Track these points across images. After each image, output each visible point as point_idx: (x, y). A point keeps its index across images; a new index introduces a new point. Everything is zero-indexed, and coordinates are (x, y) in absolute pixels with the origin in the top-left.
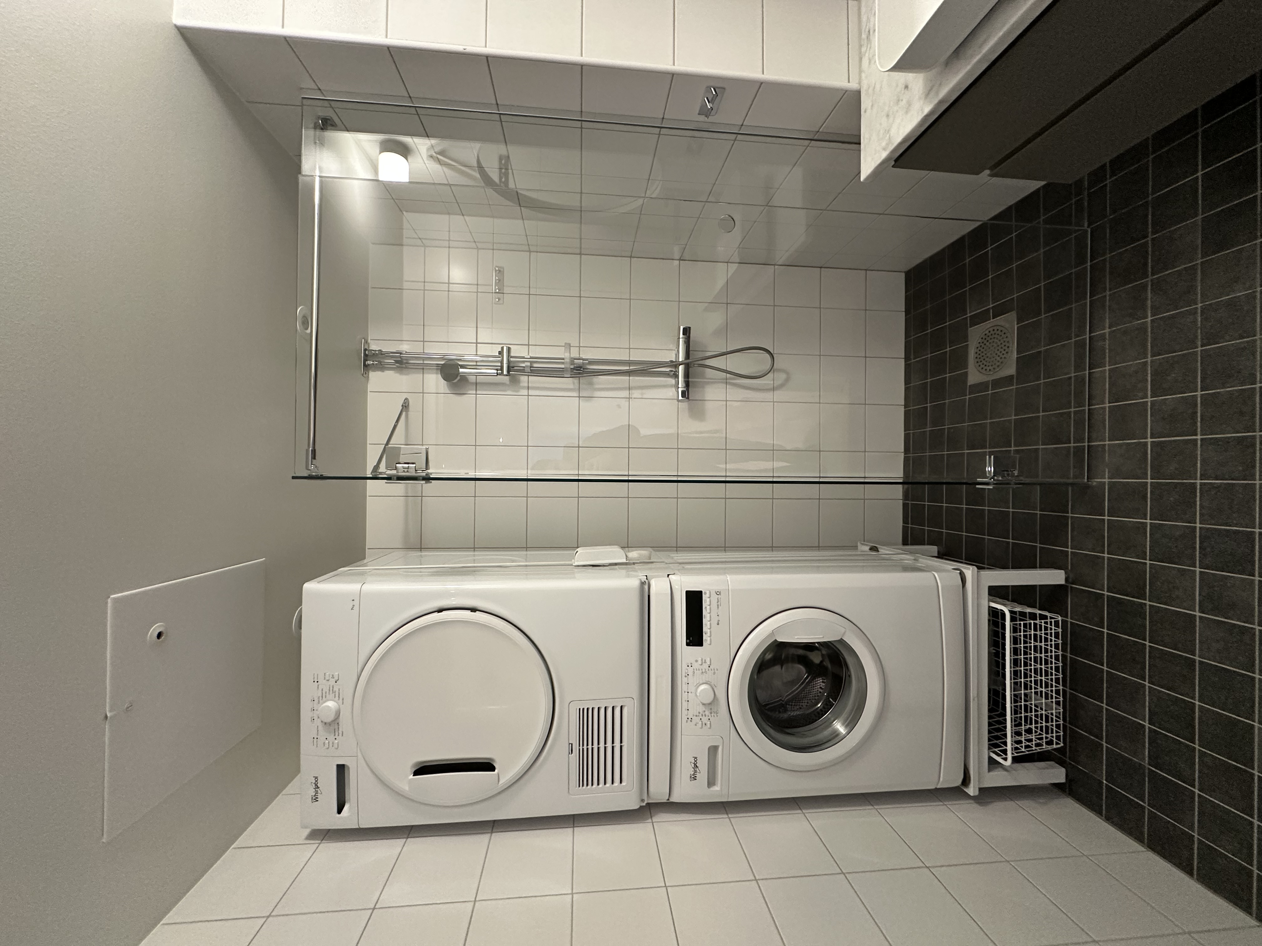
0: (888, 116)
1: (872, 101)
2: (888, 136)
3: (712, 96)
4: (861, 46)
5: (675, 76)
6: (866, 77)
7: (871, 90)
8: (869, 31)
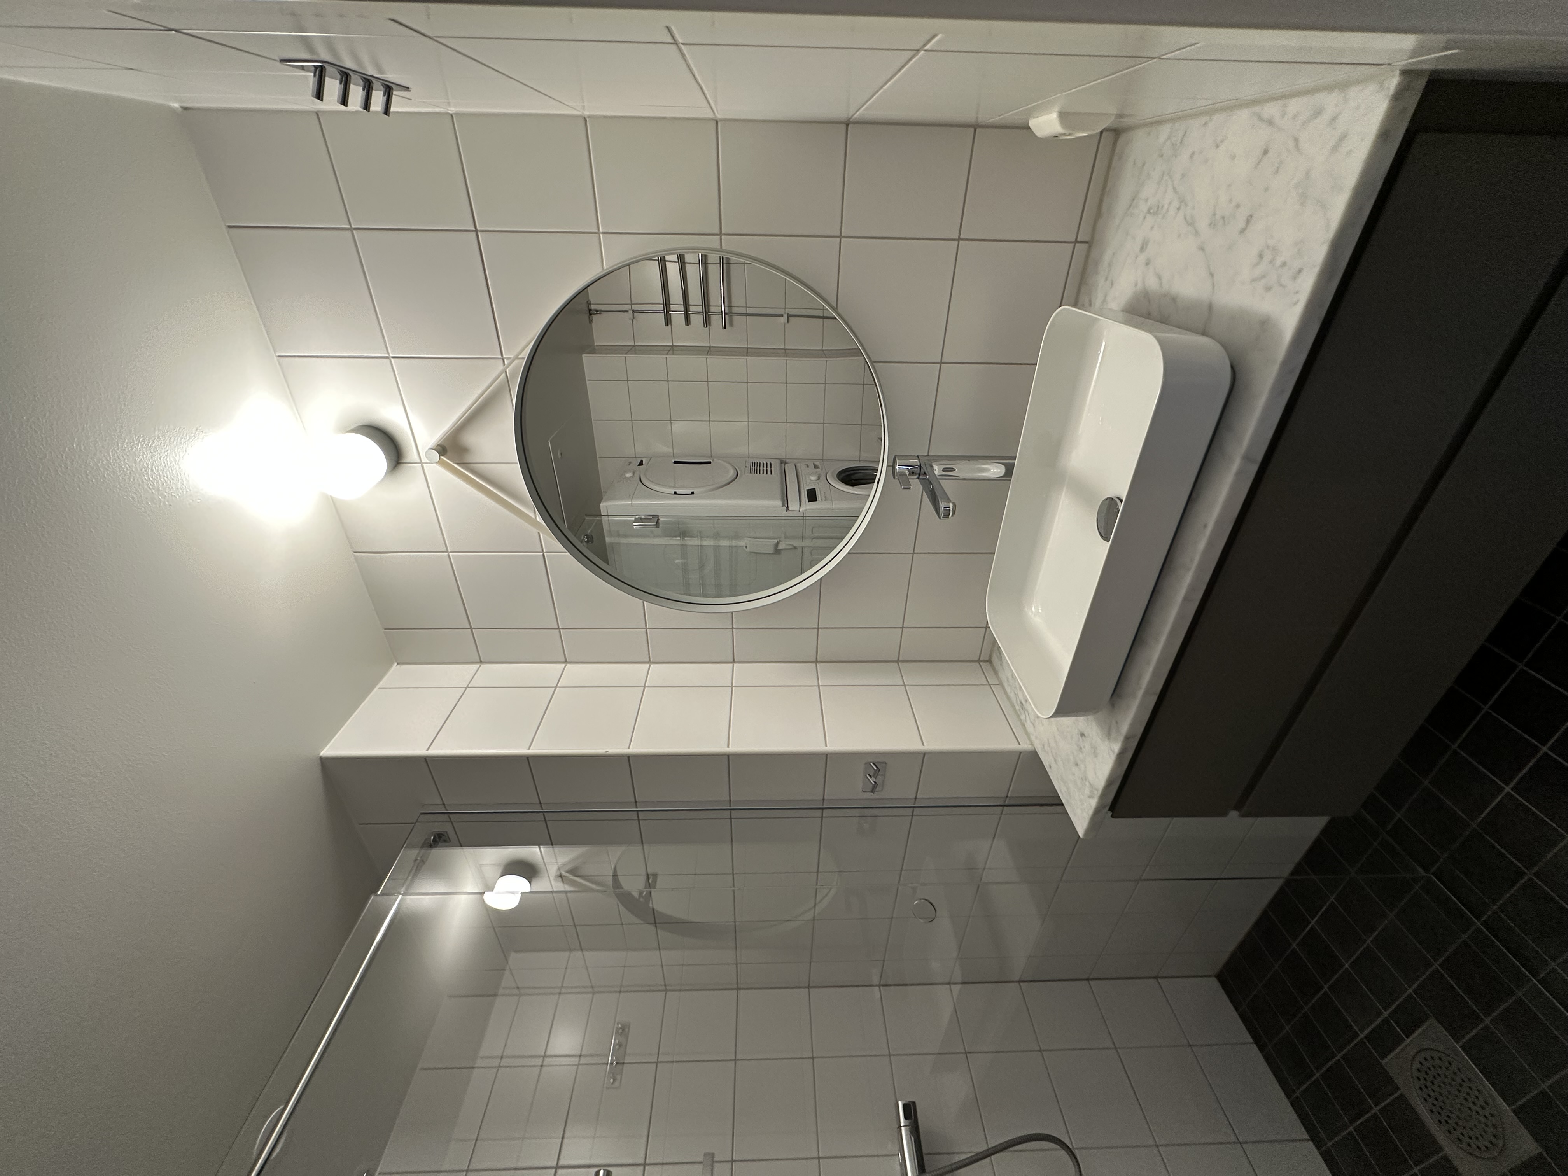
0: (1077, 765)
1: (1053, 756)
2: (1087, 784)
3: (873, 771)
4: (1019, 716)
5: (829, 756)
6: (1036, 738)
7: (1046, 747)
8: (1021, 703)
